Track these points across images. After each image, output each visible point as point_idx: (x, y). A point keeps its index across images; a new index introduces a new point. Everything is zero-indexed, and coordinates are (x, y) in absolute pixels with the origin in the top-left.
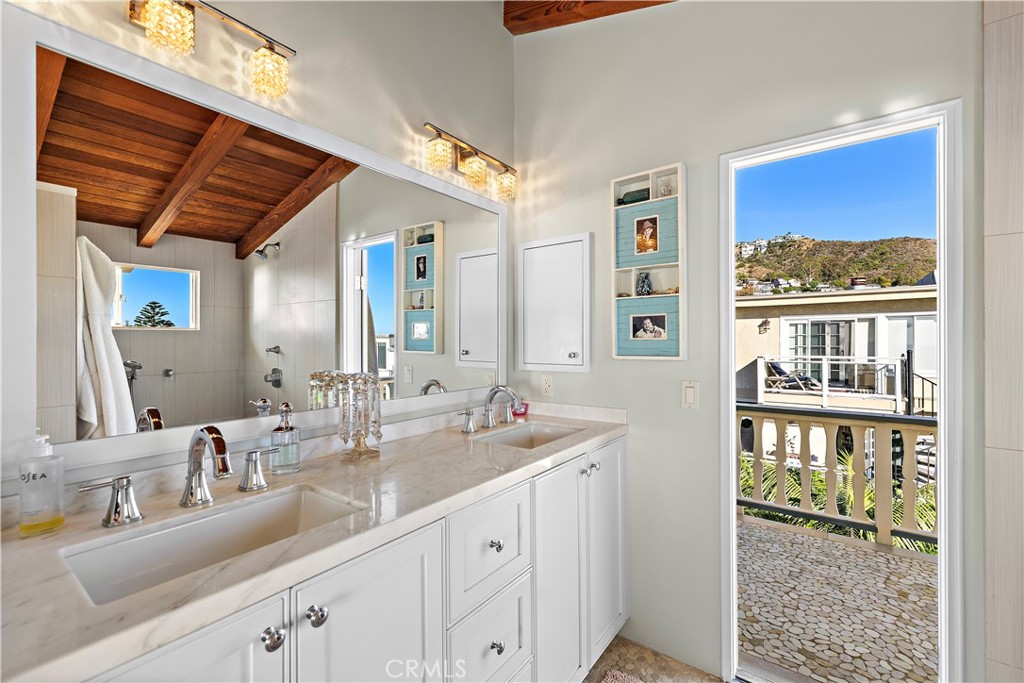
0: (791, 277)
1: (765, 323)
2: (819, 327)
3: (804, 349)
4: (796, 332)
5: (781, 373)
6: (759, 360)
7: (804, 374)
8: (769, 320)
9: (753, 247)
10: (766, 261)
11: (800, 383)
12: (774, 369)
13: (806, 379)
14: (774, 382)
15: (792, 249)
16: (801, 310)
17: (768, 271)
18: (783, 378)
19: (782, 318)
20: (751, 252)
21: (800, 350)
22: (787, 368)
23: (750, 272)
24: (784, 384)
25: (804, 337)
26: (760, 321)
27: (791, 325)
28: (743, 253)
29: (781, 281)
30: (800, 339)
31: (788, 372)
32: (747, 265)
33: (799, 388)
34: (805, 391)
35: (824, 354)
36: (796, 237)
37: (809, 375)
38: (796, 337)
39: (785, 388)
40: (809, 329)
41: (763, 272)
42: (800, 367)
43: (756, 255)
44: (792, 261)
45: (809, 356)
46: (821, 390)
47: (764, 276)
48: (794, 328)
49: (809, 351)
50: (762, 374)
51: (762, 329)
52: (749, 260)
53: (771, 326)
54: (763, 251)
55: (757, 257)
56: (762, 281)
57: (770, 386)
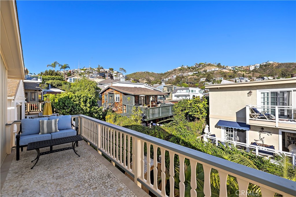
0: (269, 76)
1: (250, 92)
2: (275, 94)
3: (268, 103)
4: (264, 96)
5: (257, 112)
6: (247, 107)
7: (268, 112)
8: (252, 91)
9: (254, 67)
10: (259, 71)
11: (266, 116)
12: (254, 110)
13: (268, 115)
14: (254, 116)
15: (269, 66)
16: (266, 87)
17: (260, 74)
18: (257, 114)
19: (257, 90)
20: (254, 68)
21: (266, 103)
22: (260, 110)
23: (253, 75)
24: (258, 116)
25: (268, 98)
26: (248, 91)
27: (262, 93)
28: (250, 69)
29: (265, 77)
30: (266, 99)
31: (260, 112)
32: (252, 73)
33: (265, 118)
34: (268, 120)
35: (277, 105)
36: (271, 62)
37: (270, 113)
38: (264, 98)
39: (259, 118)
40: (270, 94)
41: (258, 75)
42: (266, 110)
43: (255, 69)
44: (270, 71)
45: (270, 106)
46: (275, 120)
47: (258, 76)
48: (263, 94)
49: (270, 103)
50: (248, 112)
51: (249, 94)
52: (253, 71)
53: (253, 93)
54: (258, 68)
55: (256, 70)
56: (257, 78)
57: (252, 117)
